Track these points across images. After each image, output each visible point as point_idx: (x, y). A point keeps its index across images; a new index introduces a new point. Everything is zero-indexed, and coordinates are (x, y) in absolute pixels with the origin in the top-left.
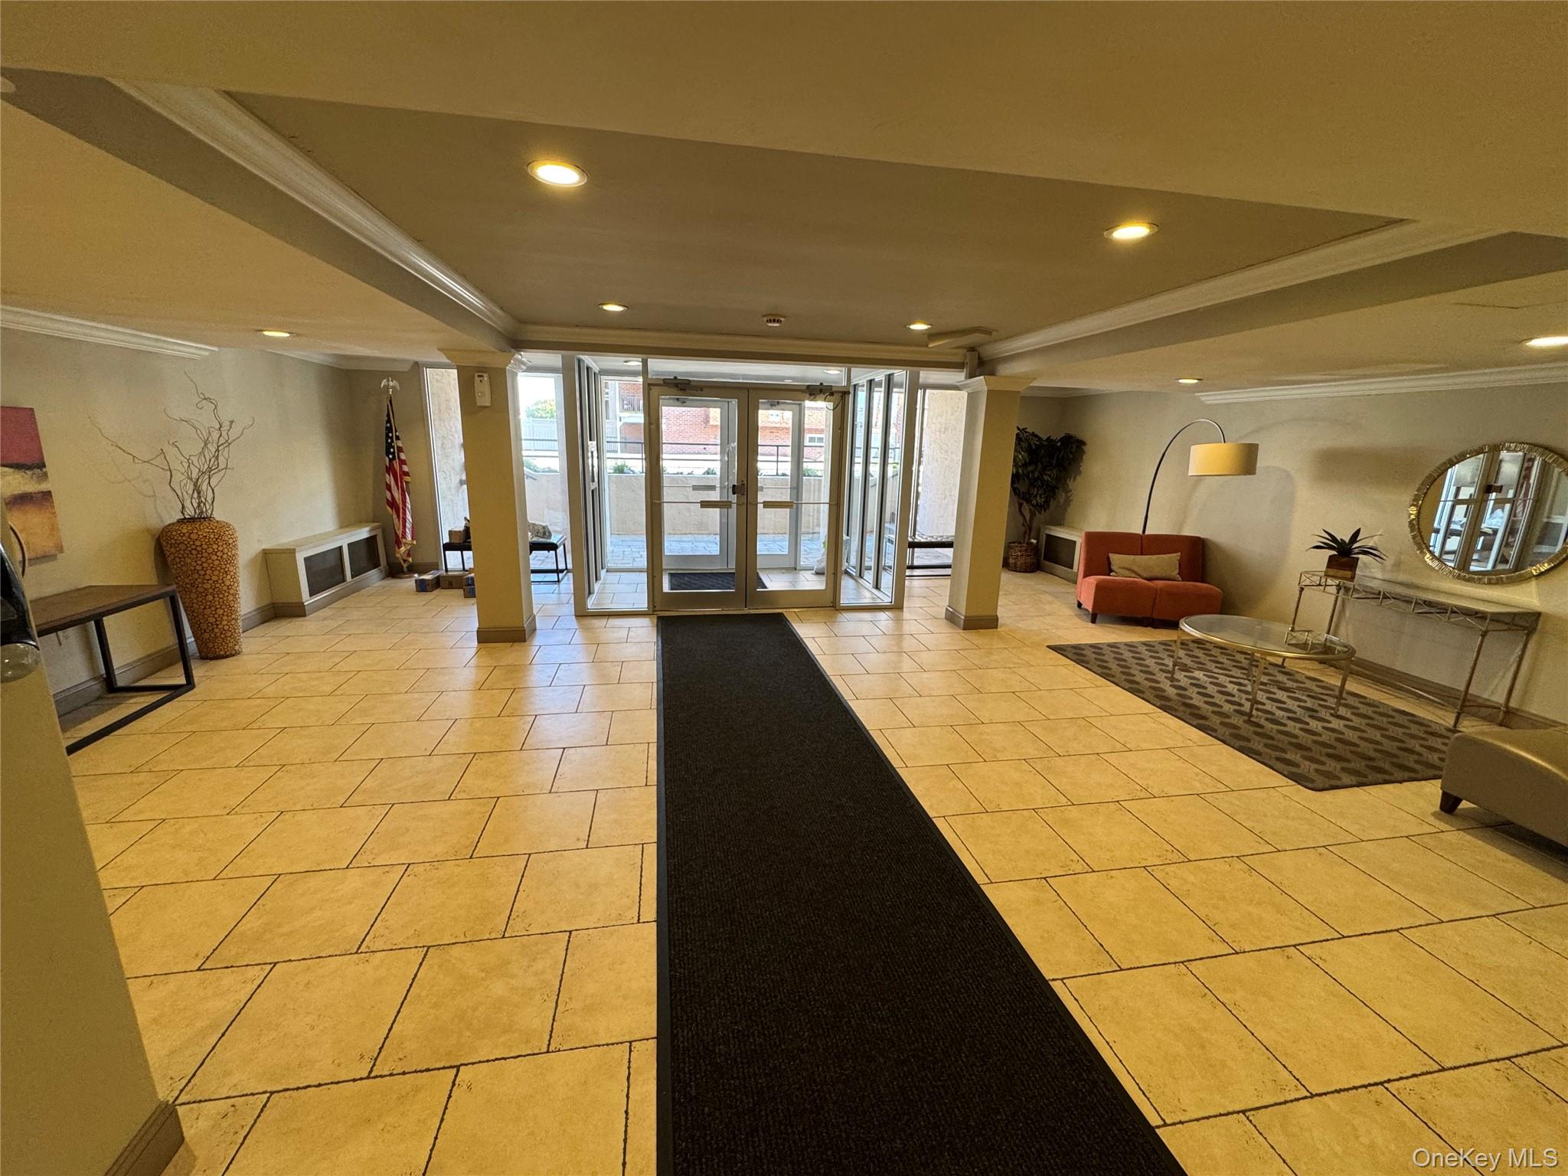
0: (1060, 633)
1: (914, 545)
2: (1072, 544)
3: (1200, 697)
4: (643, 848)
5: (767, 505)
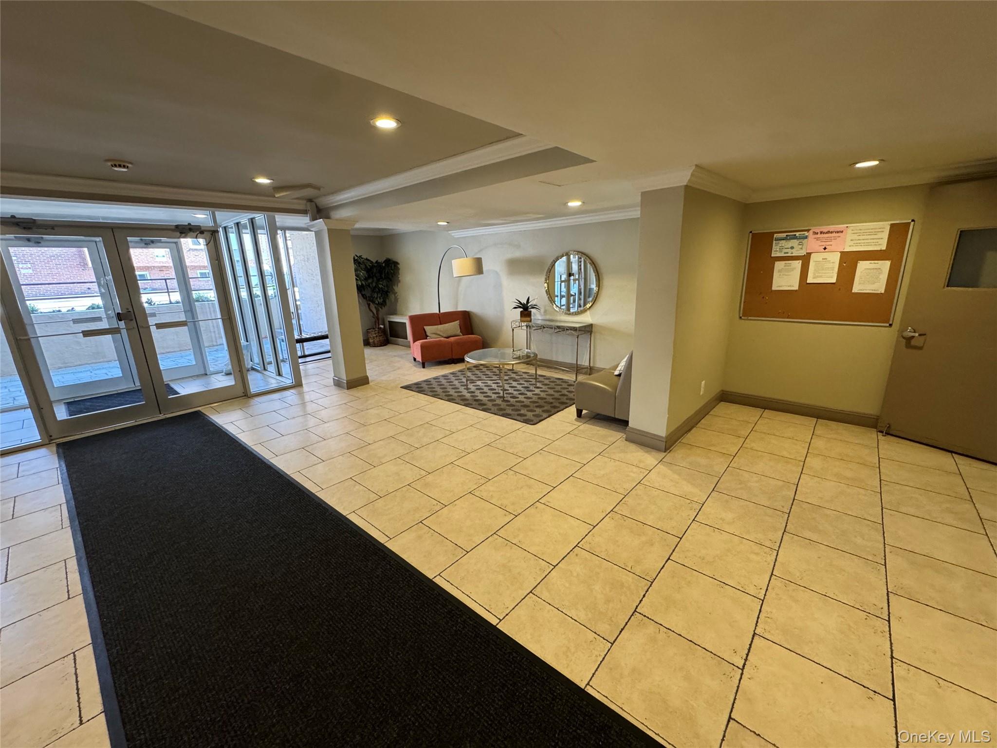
0: (406, 378)
1: (302, 341)
2: (405, 324)
3: (481, 394)
4: (75, 656)
5: (159, 326)
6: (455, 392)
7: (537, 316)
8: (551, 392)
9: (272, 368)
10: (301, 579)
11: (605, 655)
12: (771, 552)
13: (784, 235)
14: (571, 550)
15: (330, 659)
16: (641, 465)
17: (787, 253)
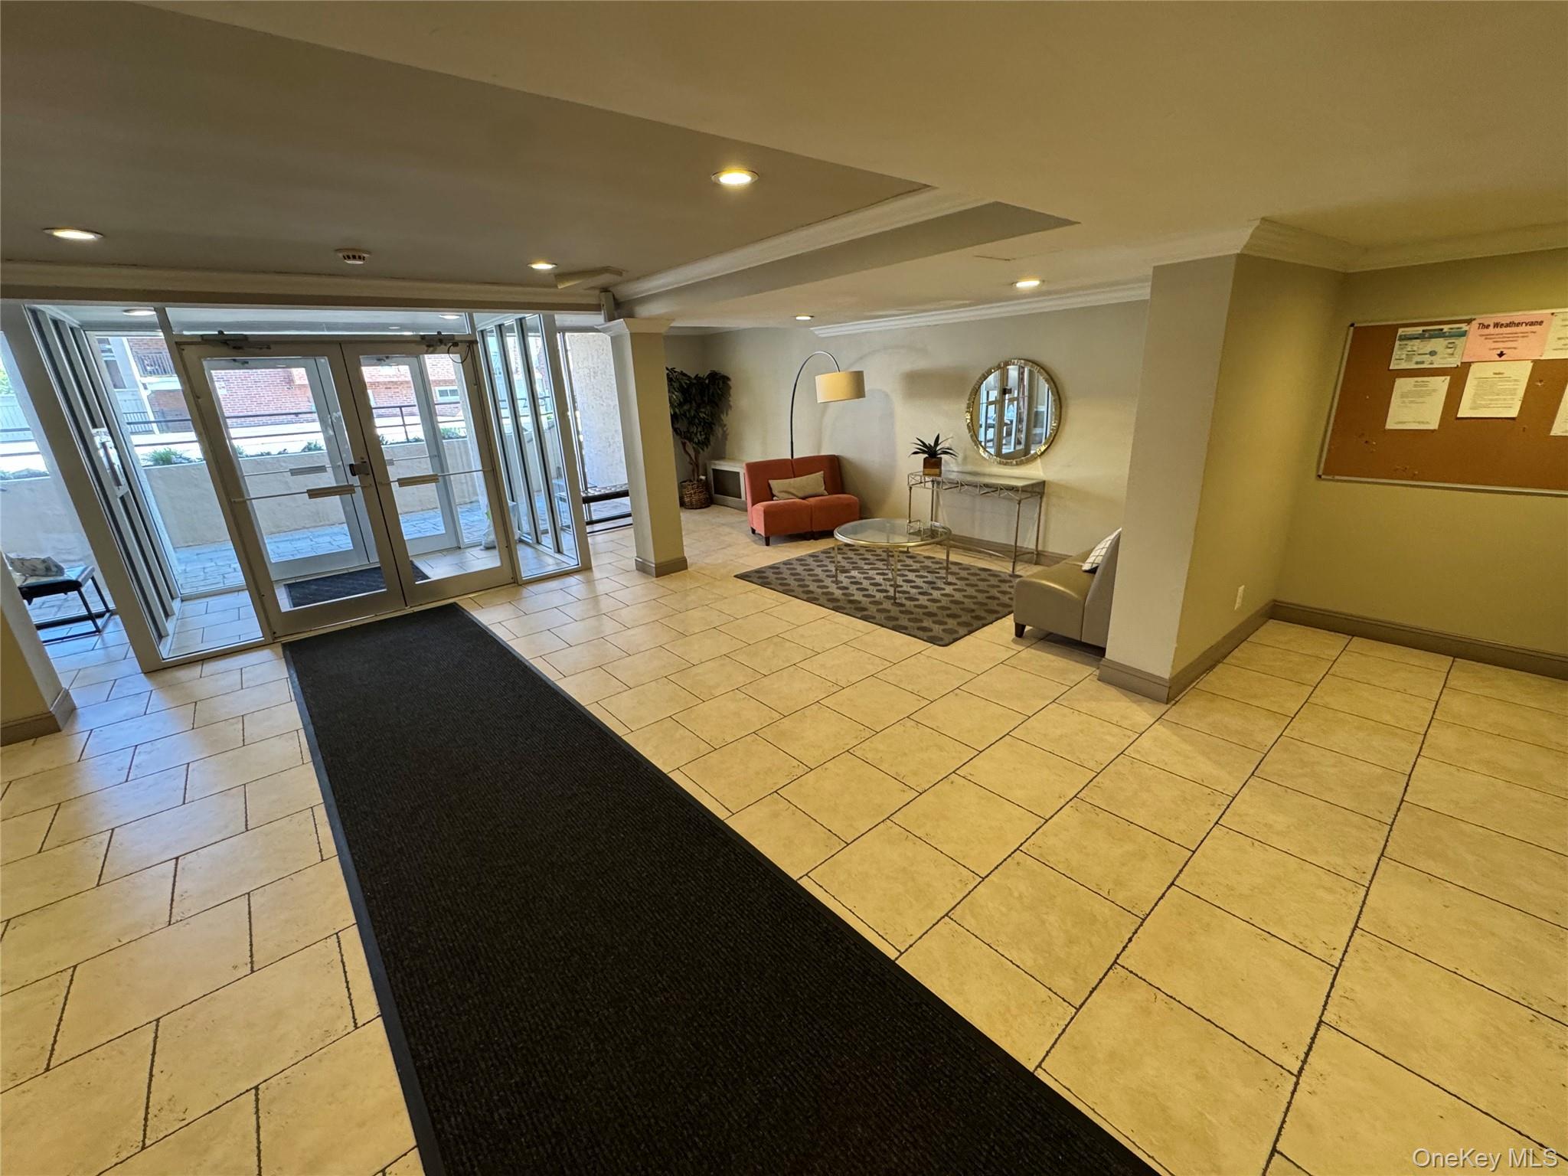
0: (742, 561)
1: (588, 500)
2: (736, 475)
3: (859, 592)
4: (338, 938)
5: (403, 482)
6: (818, 587)
7: (950, 466)
8: (971, 591)
9: (547, 540)
10: (613, 862)
11: (1067, 1026)
12: (1355, 889)
13: (1420, 329)
14: (1010, 856)
15: (659, 982)
16: (1125, 723)
17: (1423, 363)
